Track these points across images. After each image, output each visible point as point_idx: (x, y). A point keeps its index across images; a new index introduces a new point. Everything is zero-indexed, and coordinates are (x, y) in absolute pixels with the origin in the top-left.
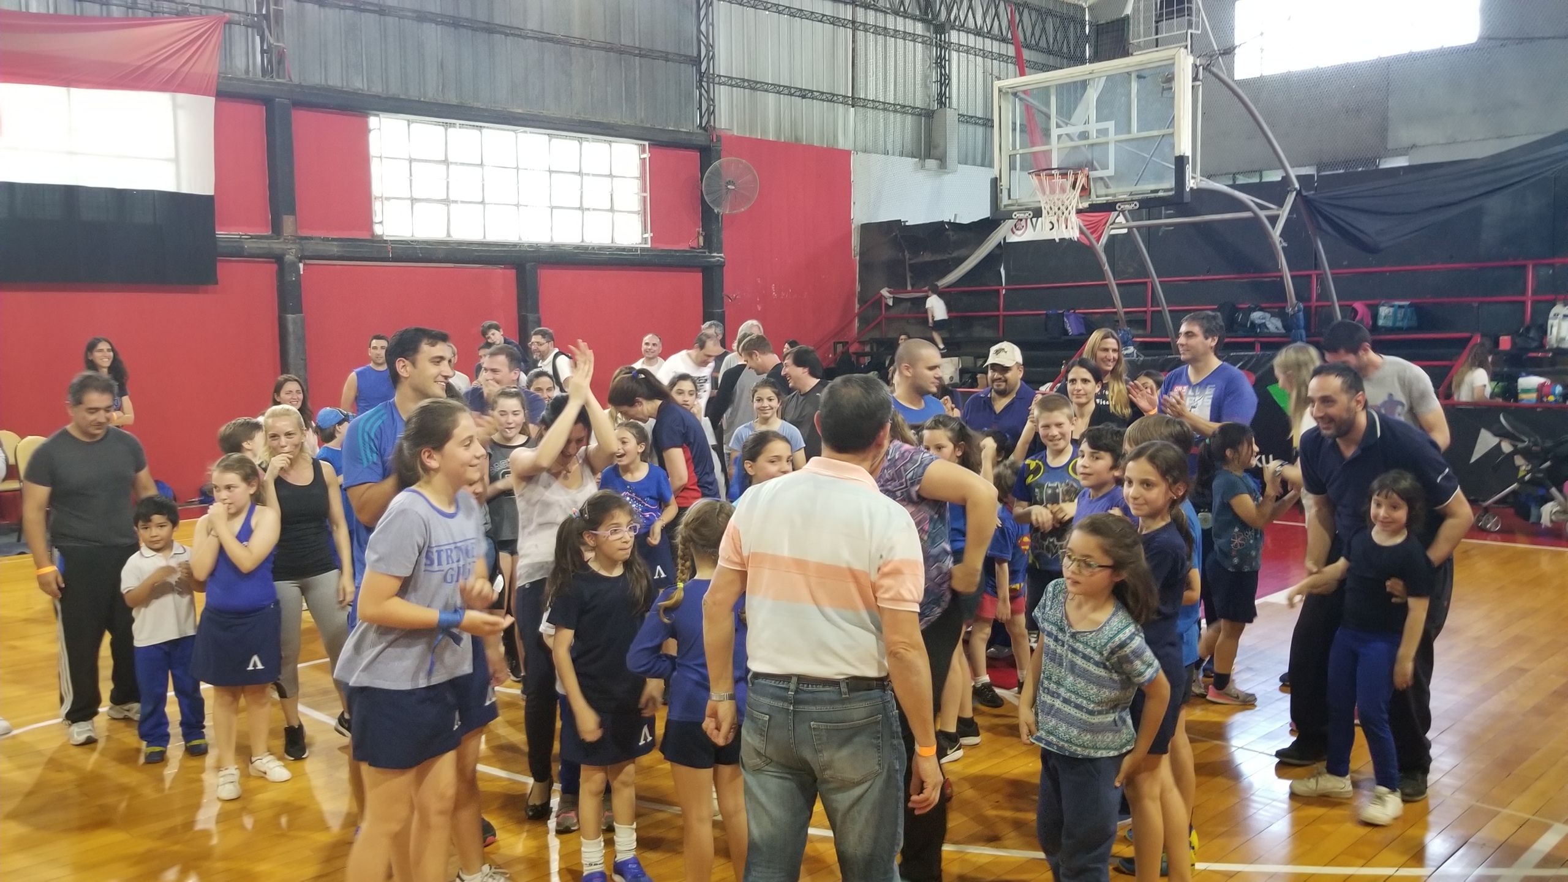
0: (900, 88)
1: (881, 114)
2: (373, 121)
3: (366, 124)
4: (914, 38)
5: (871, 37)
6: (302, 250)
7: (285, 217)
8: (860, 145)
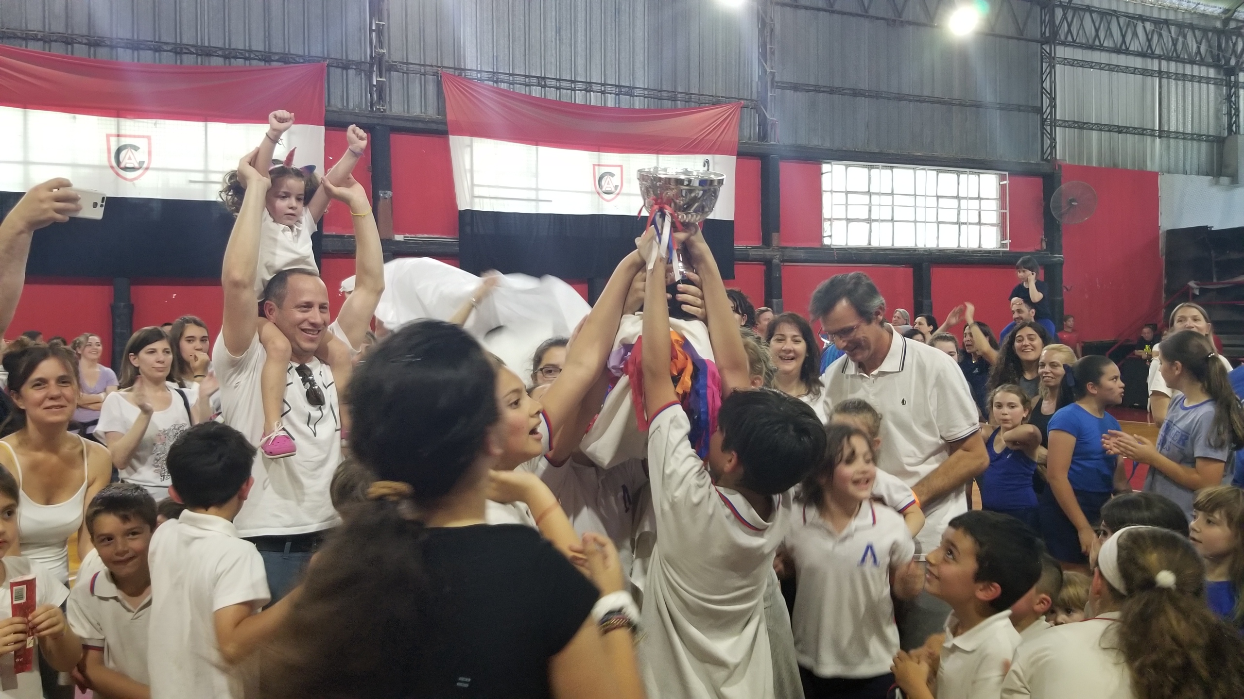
0: (1196, 120)
1: (1181, 142)
2: (825, 167)
3: (820, 169)
4: (1208, 80)
5: (1173, 82)
6: (783, 256)
7: (774, 234)
8: (1165, 168)
